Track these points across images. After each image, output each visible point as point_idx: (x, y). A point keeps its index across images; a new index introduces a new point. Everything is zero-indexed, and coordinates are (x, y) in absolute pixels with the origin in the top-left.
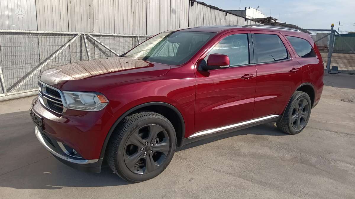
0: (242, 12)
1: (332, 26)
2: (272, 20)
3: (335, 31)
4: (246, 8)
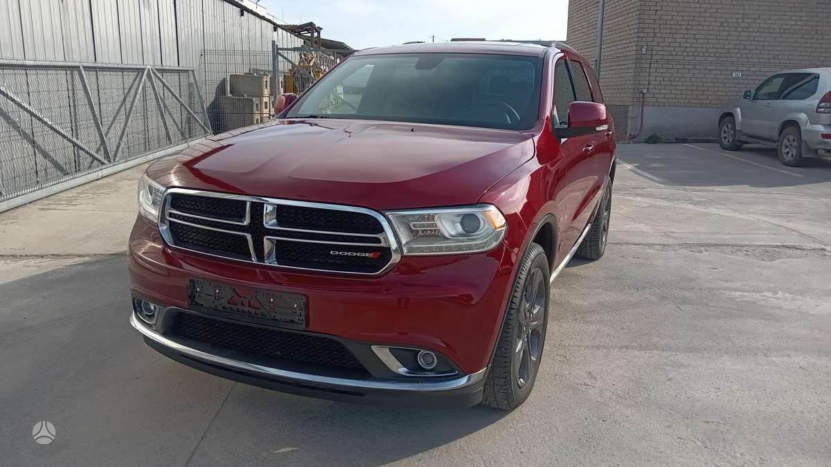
2: (315, 29)
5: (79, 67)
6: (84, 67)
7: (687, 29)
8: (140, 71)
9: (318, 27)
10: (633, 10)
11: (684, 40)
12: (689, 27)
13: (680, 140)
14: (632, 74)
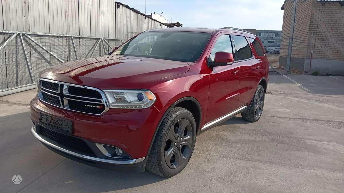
2: (179, 25)
4: (152, 13)
5: (71, 37)
6: (73, 37)
7: (333, 25)
8: (98, 39)
9: (181, 24)
10: (308, 17)
11: (332, 30)
12: (334, 24)
13: (328, 75)
14: (307, 45)
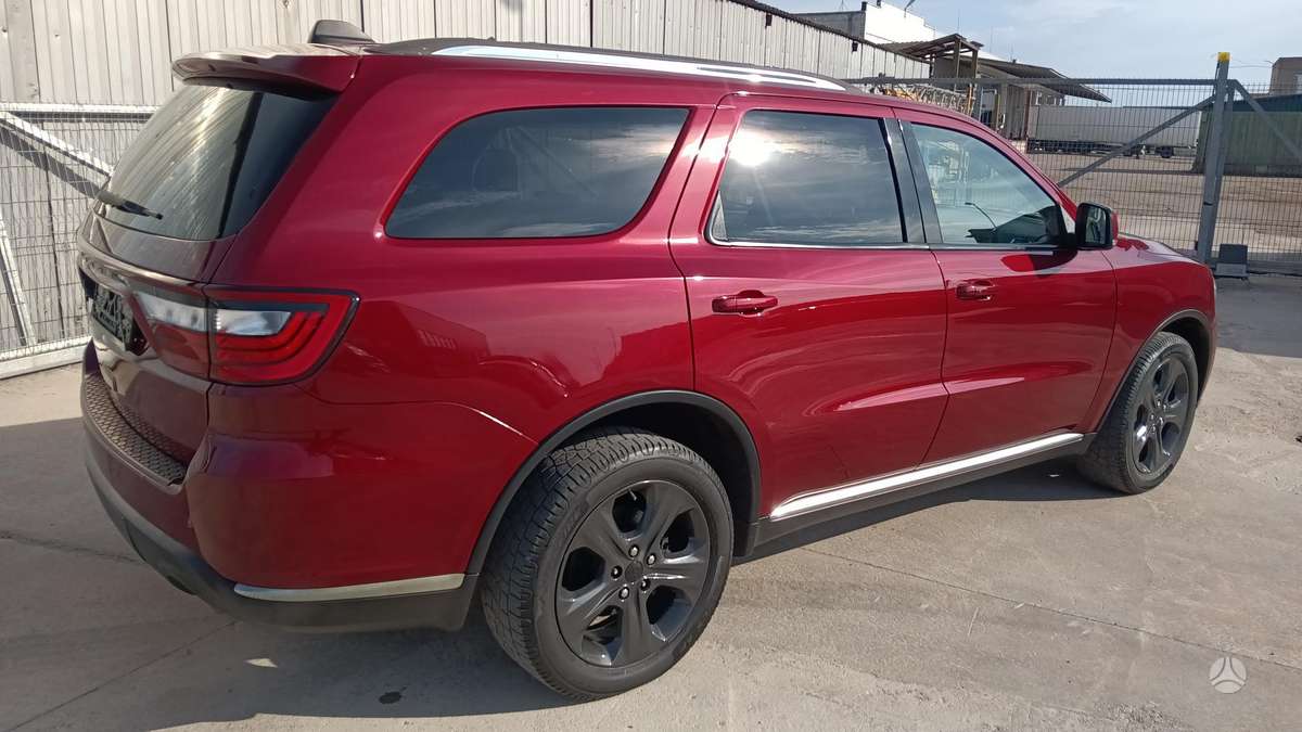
0: (850, 20)
1: (1223, 64)
2: (964, 46)
3: (1235, 85)
4: (864, 5)
